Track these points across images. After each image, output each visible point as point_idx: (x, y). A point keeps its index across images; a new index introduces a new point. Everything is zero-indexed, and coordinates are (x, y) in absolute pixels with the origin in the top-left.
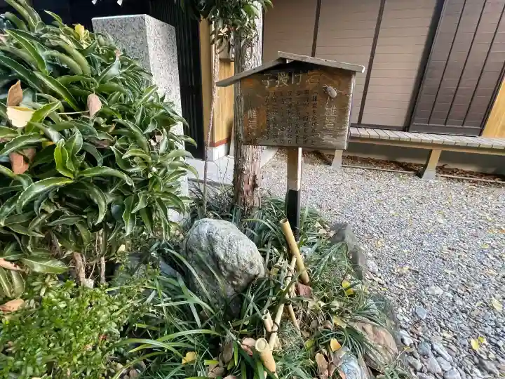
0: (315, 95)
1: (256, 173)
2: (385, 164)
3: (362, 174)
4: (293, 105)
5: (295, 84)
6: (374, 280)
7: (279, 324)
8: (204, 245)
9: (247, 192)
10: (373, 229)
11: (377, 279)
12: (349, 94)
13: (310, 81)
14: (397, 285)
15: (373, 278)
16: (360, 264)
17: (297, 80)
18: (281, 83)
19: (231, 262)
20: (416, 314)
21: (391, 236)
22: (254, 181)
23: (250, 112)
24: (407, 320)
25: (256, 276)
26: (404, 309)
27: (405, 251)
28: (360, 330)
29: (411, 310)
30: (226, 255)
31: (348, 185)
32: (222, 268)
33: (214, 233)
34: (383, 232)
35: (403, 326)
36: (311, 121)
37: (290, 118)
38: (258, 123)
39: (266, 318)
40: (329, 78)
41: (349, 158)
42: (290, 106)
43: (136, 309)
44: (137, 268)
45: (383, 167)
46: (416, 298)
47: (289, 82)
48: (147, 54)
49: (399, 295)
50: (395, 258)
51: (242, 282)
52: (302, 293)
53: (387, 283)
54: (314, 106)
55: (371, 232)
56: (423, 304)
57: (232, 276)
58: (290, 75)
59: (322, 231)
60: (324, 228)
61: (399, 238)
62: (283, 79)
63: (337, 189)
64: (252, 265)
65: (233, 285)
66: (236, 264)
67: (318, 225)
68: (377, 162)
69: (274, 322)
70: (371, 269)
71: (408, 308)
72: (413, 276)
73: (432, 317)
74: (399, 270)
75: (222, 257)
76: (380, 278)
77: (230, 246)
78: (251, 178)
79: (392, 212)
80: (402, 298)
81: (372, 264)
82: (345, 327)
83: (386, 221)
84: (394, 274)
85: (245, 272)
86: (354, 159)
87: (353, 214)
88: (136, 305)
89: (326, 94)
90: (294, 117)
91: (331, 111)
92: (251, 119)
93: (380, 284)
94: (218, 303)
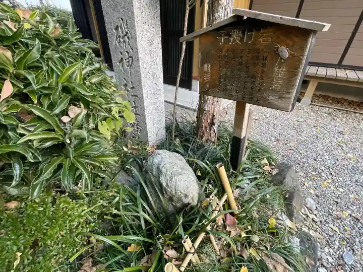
0: (265, 55)
1: (215, 114)
2: (359, 106)
3: (330, 114)
4: (243, 62)
5: (247, 42)
6: (308, 216)
7: (196, 248)
8: (155, 171)
9: (206, 128)
10: (323, 168)
11: (312, 216)
12: (303, 56)
13: (263, 39)
14: (331, 226)
15: (309, 214)
16: (294, 204)
17: (249, 38)
18: (234, 41)
19: (171, 190)
20: (342, 257)
21: (341, 179)
22: (213, 120)
23: (206, 66)
24: (331, 260)
25: (189, 204)
26: (331, 250)
27: (352, 196)
28: (271, 267)
29: (338, 253)
30: (167, 185)
31: (312, 123)
32: (164, 192)
33: (162, 165)
34: (333, 173)
35: (325, 264)
36: (258, 80)
37: (240, 75)
38: (212, 76)
39: (185, 242)
40: (282, 38)
41: (321, 96)
42: (241, 64)
43: (104, 207)
44: (118, 173)
45: (355, 109)
46: (348, 243)
47: (242, 40)
48: (133, 13)
49: (330, 236)
50: (339, 200)
51: (179, 205)
52: (228, 222)
53: (321, 222)
54: (264, 65)
55: (320, 171)
56: (353, 251)
57: (171, 199)
58: (243, 33)
59: (267, 168)
60: (270, 164)
61: (348, 182)
62: (236, 36)
63: (298, 125)
64: (186, 196)
65: (172, 204)
66: (174, 192)
67: (265, 161)
68: (350, 103)
69: (193, 245)
70: (308, 206)
71: (335, 249)
72: (352, 222)
73: (359, 265)
74: (337, 213)
75: (164, 184)
76: (316, 215)
77: (171, 178)
78: (210, 117)
79: (350, 155)
80: (332, 239)
81: (310, 202)
82: (258, 259)
83: (339, 163)
84: (331, 215)
85: (180, 199)
86: (326, 98)
87: (307, 151)
88: (105, 204)
89: (277, 55)
90: (243, 75)
91: (280, 73)
92: (206, 72)
93: (313, 220)
94: (162, 213)
